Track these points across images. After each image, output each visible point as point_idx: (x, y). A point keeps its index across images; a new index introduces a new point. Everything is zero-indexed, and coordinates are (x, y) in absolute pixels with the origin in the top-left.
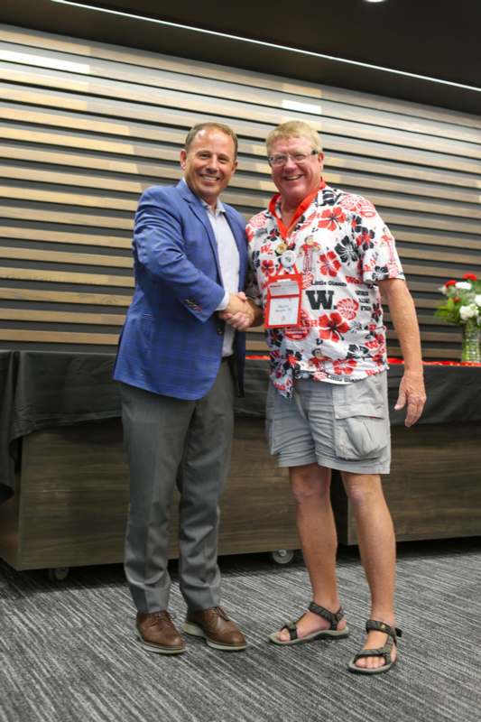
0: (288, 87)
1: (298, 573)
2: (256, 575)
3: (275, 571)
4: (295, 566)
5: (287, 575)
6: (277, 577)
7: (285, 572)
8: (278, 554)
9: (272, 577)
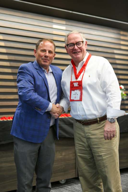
0: (55, 21)
1: (69, 187)
2: (56, 189)
3: (61, 187)
4: (67, 184)
5: (65, 188)
6: (63, 189)
7: (65, 187)
8: (61, 181)
9: (61, 189)
